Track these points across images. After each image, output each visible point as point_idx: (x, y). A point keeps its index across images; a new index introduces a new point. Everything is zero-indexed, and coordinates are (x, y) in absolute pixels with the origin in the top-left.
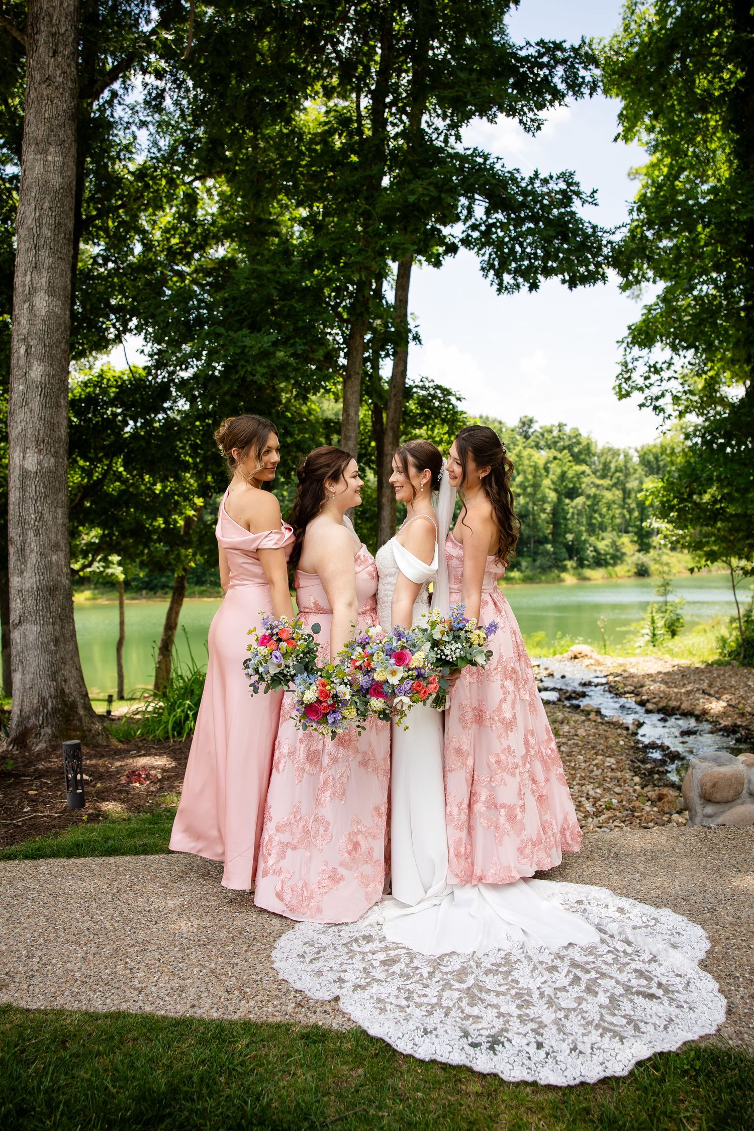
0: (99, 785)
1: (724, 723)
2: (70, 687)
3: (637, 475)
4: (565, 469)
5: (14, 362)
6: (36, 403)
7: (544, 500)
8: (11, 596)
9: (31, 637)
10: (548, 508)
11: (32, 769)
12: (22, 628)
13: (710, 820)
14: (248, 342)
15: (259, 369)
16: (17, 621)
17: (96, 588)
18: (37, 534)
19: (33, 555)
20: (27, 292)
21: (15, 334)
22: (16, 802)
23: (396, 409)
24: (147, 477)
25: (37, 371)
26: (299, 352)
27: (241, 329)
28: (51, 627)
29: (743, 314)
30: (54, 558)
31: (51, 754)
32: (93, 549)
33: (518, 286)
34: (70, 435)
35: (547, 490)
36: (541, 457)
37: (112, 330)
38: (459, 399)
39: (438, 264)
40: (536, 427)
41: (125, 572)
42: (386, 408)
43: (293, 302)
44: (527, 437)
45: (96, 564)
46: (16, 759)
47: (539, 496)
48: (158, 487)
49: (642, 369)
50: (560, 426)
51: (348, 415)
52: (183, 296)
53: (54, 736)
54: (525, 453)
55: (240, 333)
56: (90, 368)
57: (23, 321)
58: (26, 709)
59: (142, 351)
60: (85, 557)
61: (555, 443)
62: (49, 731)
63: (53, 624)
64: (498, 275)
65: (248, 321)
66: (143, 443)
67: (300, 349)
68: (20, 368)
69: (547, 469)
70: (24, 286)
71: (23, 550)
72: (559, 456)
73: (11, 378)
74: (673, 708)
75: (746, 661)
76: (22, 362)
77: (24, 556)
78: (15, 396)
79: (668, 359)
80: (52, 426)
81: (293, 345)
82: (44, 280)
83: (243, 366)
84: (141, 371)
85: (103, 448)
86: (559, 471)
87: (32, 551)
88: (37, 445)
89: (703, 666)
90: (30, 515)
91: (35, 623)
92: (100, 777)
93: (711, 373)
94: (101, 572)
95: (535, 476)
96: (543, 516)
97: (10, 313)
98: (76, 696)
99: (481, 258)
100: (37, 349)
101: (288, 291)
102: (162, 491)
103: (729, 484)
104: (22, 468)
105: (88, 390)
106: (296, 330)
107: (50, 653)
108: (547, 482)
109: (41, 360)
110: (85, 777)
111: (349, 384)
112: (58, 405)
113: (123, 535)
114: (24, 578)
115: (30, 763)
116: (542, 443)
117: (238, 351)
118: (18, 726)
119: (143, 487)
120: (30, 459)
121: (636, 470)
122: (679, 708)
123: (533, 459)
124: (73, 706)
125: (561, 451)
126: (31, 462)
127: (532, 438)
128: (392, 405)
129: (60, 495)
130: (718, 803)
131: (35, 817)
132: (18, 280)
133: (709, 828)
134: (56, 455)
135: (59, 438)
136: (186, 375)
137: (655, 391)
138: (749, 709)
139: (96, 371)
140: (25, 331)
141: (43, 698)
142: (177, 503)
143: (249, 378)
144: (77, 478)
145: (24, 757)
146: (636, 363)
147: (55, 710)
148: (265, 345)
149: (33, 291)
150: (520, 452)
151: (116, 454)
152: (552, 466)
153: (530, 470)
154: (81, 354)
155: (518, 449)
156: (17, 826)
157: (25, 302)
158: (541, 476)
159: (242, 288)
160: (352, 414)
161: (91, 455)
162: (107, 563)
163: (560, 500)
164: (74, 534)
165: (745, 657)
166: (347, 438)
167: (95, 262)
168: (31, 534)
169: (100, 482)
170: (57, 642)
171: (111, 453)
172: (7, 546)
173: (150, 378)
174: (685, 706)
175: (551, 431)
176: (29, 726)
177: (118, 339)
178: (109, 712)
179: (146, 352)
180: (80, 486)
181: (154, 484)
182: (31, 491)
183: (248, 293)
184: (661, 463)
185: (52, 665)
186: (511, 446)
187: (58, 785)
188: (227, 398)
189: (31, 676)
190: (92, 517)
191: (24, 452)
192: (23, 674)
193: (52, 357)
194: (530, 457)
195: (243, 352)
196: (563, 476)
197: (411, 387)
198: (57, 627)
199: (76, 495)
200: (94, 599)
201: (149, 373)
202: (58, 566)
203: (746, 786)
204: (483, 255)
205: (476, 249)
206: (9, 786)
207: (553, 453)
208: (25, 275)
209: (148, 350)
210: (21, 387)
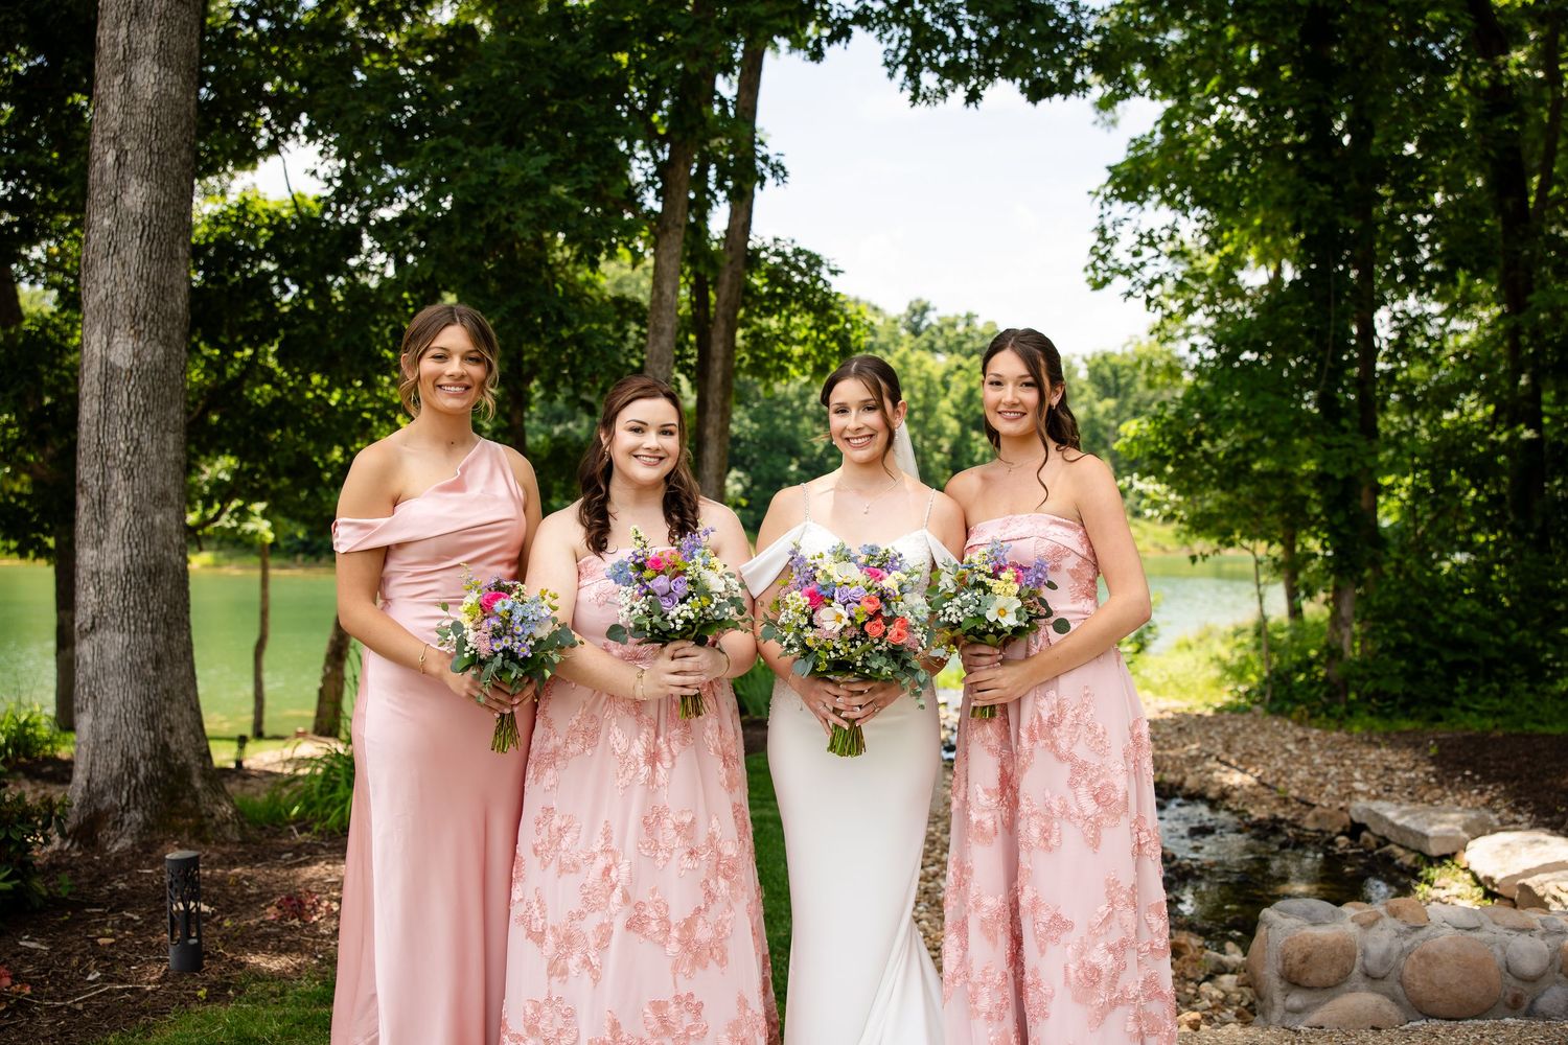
0: (227, 923)
1: (1258, 813)
2: (179, 742)
3: (1084, 398)
4: (974, 384)
5: (94, 176)
6: (133, 251)
7: (940, 432)
8: (79, 582)
9: (112, 655)
10: (946, 444)
11: (105, 890)
12: (96, 638)
13: (1297, 1018)
14: (502, 166)
15: (521, 212)
16: (88, 625)
17: (219, 549)
18: (129, 475)
19: (121, 512)
20: (120, 56)
21: (96, 128)
22: (75, 962)
23: (732, 286)
24: (316, 379)
25: (136, 196)
26: (587, 186)
27: (488, 143)
28: (148, 638)
29: (1290, 156)
30: (159, 518)
31: (140, 858)
32: (222, 492)
33: (944, 93)
34: (192, 305)
35: (945, 418)
36: (939, 364)
37: (264, 132)
38: (834, 272)
39: (817, 55)
40: (932, 318)
41: (273, 529)
42: (716, 283)
43: (580, 102)
44: (916, 332)
45: (225, 517)
46: (75, 869)
47: (932, 425)
48: (336, 396)
49: (1127, 239)
50: (969, 318)
51: (661, 294)
52: (385, 85)
53: (147, 825)
54: (913, 358)
55: (488, 151)
56: (223, 193)
57: (113, 108)
58: (99, 778)
59: (314, 173)
60: (208, 505)
61: (960, 344)
62: (139, 817)
63: (153, 632)
64: (913, 75)
65: (503, 131)
66: (314, 327)
67: (588, 181)
68: (105, 188)
69: (946, 385)
70: (115, 45)
71: (102, 502)
72: (966, 364)
73: (89, 206)
74: (1171, 785)
75: (1276, 706)
76: (109, 178)
77: (103, 513)
78: (95, 237)
79: (1170, 223)
80: (161, 292)
81: (577, 173)
82: (151, 37)
83: (493, 207)
84: (310, 202)
85: (244, 328)
86: (964, 387)
87: (118, 506)
88: (134, 324)
89: (1209, 713)
90: (117, 443)
91: (121, 629)
92: (229, 907)
93: (1228, 249)
94: (233, 529)
95: (927, 394)
96: (938, 457)
97: (89, 91)
98: (189, 756)
99: (885, 46)
100: (137, 156)
101: (572, 83)
102: (341, 403)
103: (1260, 426)
104: (105, 361)
105: (220, 230)
106: (582, 149)
107: (146, 681)
108: (945, 404)
109: (144, 176)
110: (205, 908)
111: (664, 242)
112: (172, 256)
113: (274, 472)
114: (103, 552)
115: (103, 878)
116: (940, 343)
117: (486, 180)
118: (82, 807)
119: (310, 395)
120: (120, 348)
121: (1082, 391)
122: (1180, 786)
123: (925, 367)
124: (183, 773)
125: (968, 356)
126: (122, 352)
127: (926, 335)
128: (726, 277)
129: (173, 411)
130: (1310, 988)
131: (109, 993)
132: (104, 35)
133: (1297, 1032)
134: (166, 342)
135: (173, 312)
136: (388, 213)
137: (1149, 273)
138: (1295, 793)
139: (233, 198)
140: (115, 125)
141: (130, 760)
142: (367, 424)
143: (504, 226)
144: (196, 375)
145: (92, 864)
146: (1118, 229)
147: (151, 781)
148: (532, 173)
149: (131, 55)
150: (905, 355)
151: (266, 338)
152: (954, 379)
153: (920, 384)
154: (211, 170)
155: (902, 351)
156: (73, 1012)
157: (116, 73)
158: (936, 394)
159: (496, 73)
160: (668, 291)
161: (224, 340)
162: (243, 514)
163: (964, 435)
164: (190, 468)
165: (1273, 699)
166: (658, 331)
167: (237, 18)
168: (118, 476)
169: (237, 383)
170: (158, 662)
171: (258, 335)
172: (75, 494)
173: (328, 216)
174: (1191, 782)
175: (953, 325)
176: (102, 807)
177: (273, 147)
178: (239, 763)
179: (321, 174)
180: (201, 388)
181: (329, 390)
182: (121, 401)
183: (503, 82)
184: (1122, 381)
185: (149, 702)
186: (892, 346)
187: (152, 923)
188: (463, 258)
189: (110, 721)
190: (221, 443)
191: (110, 335)
192: (96, 716)
193: (163, 173)
194: (920, 363)
195: (493, 183)
196: (970, 396)
197: (756, 252)
198: (160, 638)
199: (195, 404)
200: (217, 565)
201: (327, 208)
202: (164, 532)
203: (1359, 960)
204: (890, 41)
205: (877, 30)
206: (63, 926)
207: (958, 359)
208: (117, 26)
209: (323, 171)
210: (106, 222)
